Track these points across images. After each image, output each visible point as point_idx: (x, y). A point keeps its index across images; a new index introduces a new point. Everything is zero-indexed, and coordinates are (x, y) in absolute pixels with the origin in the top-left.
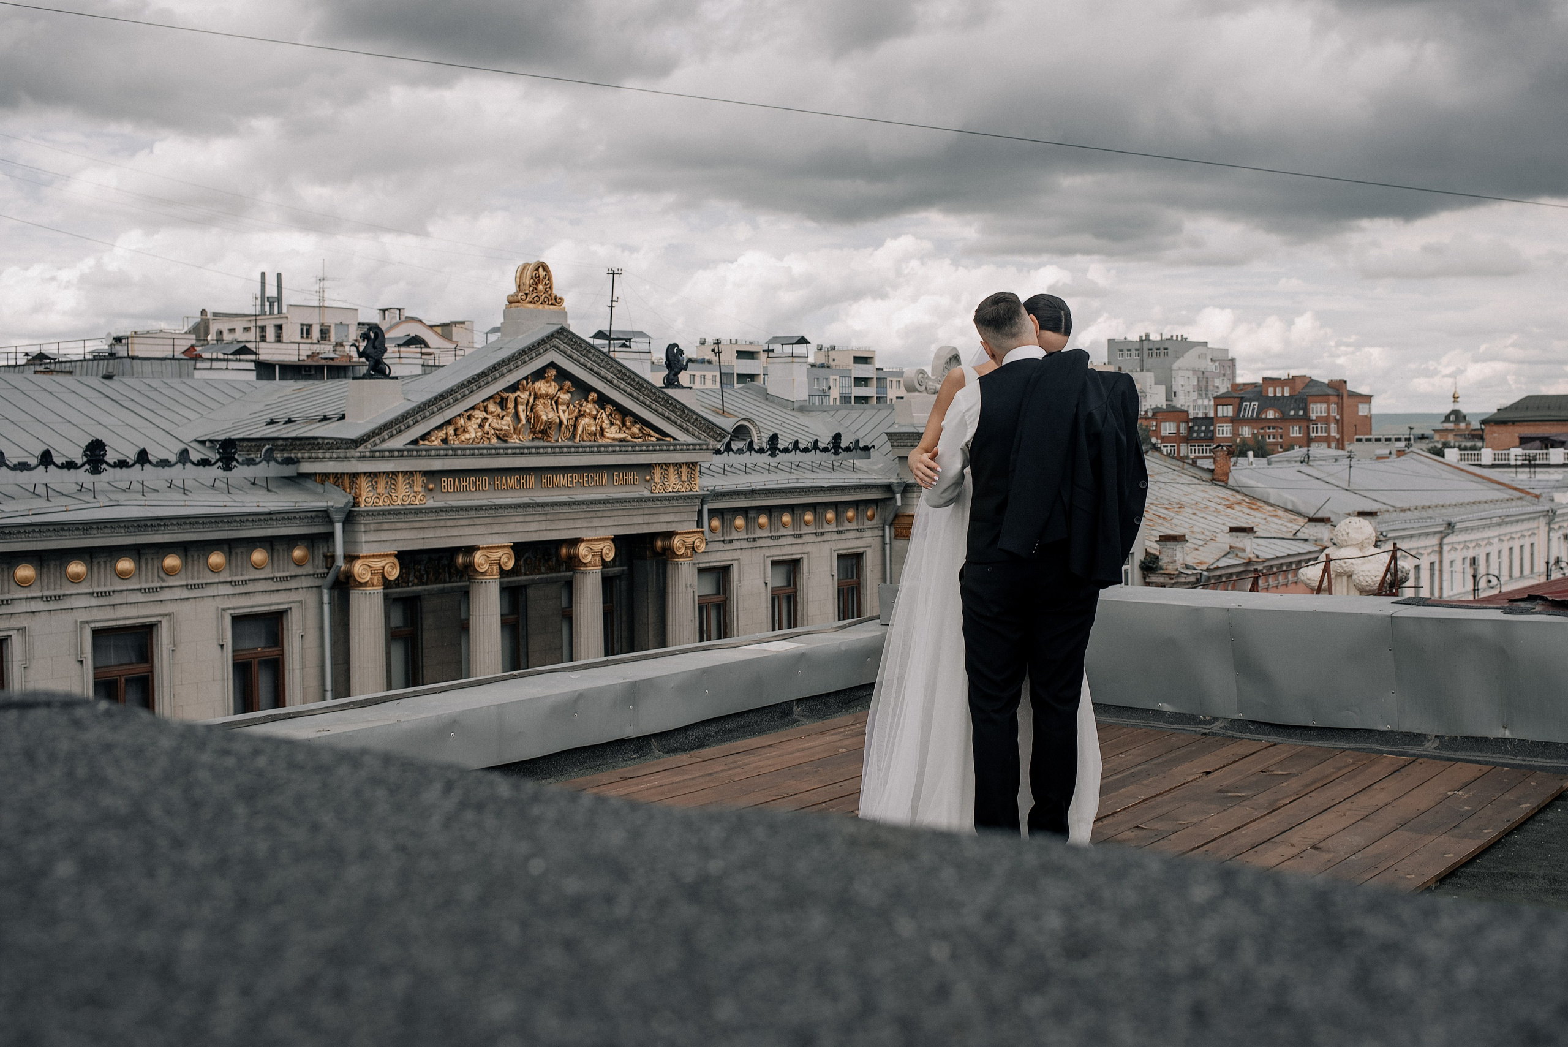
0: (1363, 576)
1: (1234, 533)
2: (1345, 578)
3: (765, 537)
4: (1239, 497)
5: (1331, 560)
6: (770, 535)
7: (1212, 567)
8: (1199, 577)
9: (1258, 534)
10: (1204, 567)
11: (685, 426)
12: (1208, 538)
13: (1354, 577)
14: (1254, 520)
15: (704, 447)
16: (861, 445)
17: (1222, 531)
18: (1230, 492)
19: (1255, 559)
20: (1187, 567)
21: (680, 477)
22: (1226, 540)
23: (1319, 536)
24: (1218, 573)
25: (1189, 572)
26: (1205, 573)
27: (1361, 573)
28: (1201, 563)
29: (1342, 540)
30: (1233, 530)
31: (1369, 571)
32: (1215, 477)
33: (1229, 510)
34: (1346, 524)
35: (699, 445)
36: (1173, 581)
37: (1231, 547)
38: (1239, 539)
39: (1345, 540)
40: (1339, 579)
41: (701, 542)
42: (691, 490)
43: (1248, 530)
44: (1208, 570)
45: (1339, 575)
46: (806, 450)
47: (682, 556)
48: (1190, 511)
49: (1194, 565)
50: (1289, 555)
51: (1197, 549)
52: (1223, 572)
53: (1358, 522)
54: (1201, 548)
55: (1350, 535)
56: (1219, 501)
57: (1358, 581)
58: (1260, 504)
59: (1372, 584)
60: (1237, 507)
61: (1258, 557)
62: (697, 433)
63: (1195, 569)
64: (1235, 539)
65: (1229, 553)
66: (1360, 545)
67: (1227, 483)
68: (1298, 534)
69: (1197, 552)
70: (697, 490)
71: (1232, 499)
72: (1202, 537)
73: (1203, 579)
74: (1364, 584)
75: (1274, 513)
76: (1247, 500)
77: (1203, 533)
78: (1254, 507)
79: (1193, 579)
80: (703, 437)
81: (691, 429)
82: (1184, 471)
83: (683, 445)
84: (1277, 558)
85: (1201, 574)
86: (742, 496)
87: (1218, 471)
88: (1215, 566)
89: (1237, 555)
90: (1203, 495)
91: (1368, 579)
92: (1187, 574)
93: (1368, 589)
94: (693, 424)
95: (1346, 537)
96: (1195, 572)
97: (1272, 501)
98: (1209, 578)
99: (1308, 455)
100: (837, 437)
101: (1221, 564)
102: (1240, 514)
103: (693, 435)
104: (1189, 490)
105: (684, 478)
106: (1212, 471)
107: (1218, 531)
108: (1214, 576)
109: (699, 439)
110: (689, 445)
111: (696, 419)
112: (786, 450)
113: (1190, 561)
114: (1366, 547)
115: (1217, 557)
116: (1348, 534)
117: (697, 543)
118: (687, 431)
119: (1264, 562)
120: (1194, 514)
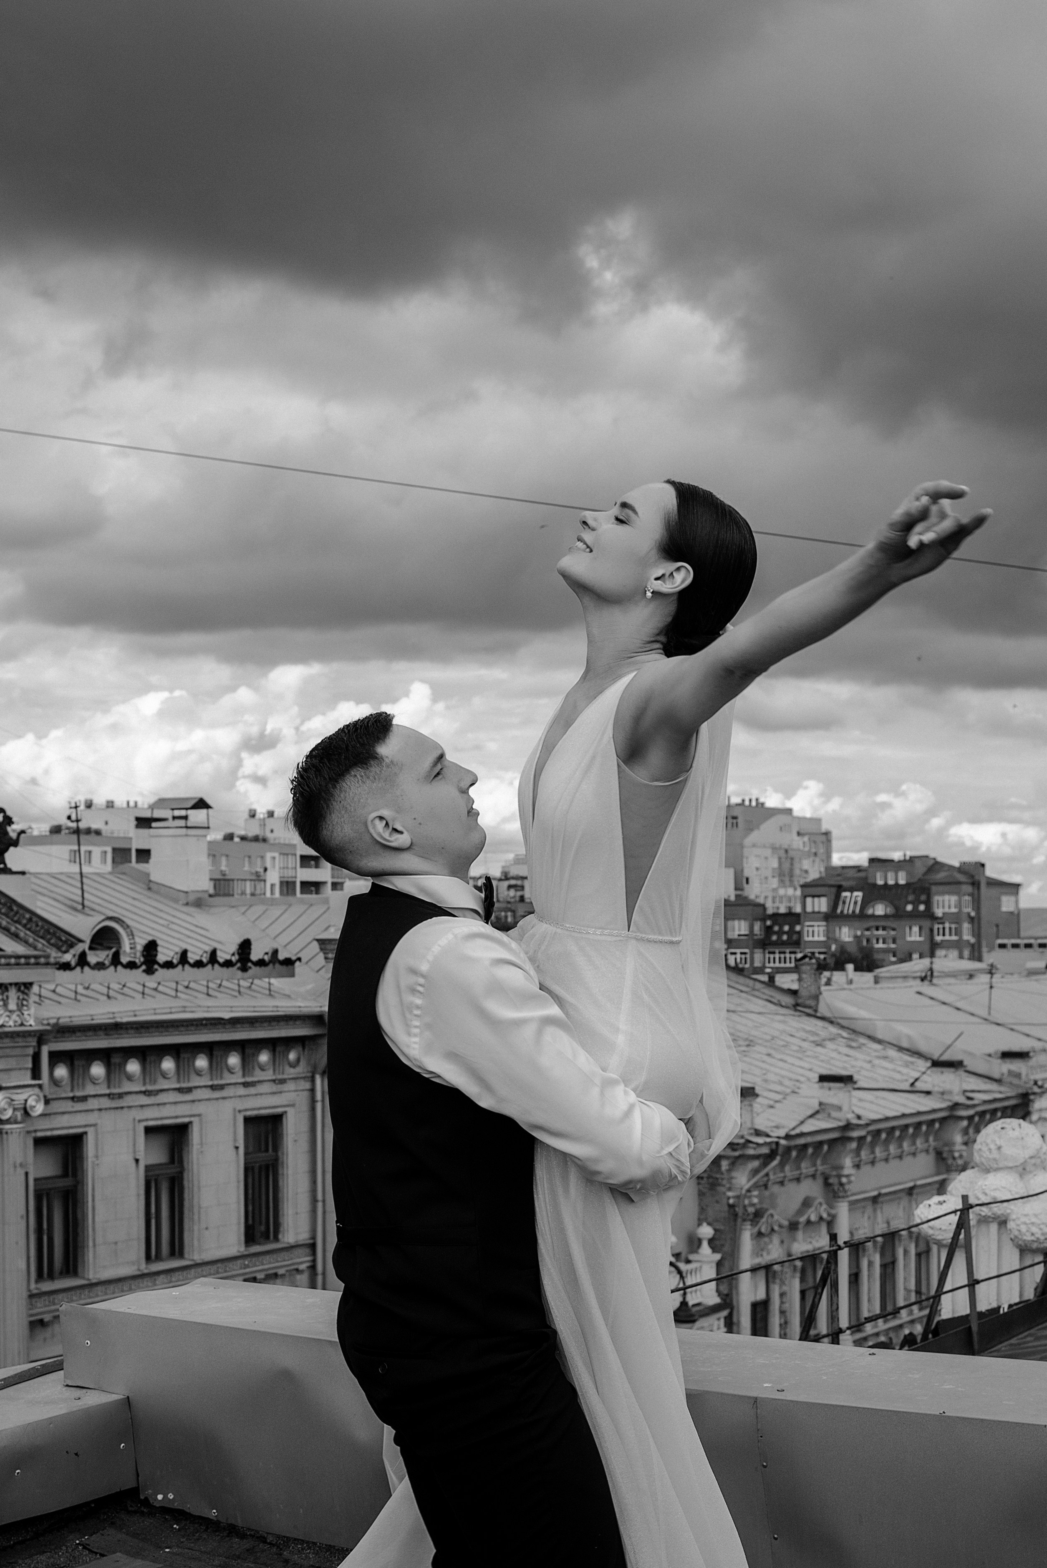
0: (1025, 1223)
1: (826, 1084)
2: (994, 1227)
3: (137, 1093)
4: (833, 1030)
5: (972, 1207)
6: (143, 1089)
7: (793, 1133)
8: (774, 1146)
9: (861, 1084)
10: (782, 1133)
11: (13, 929)
12: (788, 1091)
13: (1011, 1225)
14: (854, 1063)
15: (42, 960)
16: (281, 956)
17: (809, 1080)
18: (820, 1023)
19: (855, 1121)
20: (758, 1133)
21: (5, 1005)
22: (815, 1094)
23: (947, 1087)
24: (802, 1141)
25: (760, 1140)
26: (783, 1142)
27: (1023, 1219)
28: (777, 1127)
29: (988, 1159)
30: (823, 1079)
31: (1036, 1215)
32: (800, 1001)
33: (819, 1049)
34: (996, 1132)
35: (36, 957)
36: (737, 1154)
37: (821, 1104)
38: (832, 1093)
39: (995, 1160)
40: (983, 1228)
41: (37, 1101)
42: (22, 1025)
43: (846, 1080)
44: (788, 1137)
45: (984, 1220)
46: (199, 964)
47: (8, 1121)
48: (764, 1050)
49: (768, 1131)
50: (904, 1116)
51: (772, 1107)
52: (809, 1139)
53: (1017, 1127)
54: (778, 1105)
55: (1002, 1149)
56: (804, 1035)
57: (1016, 1233)
58: (862, 1040)
59: (1042, 1238)
60: (830, 1045)
61: (859, 1117)
62: (31, 940)
63: (768, 1136)
64: (828, 1092)
65: (817, 1112)
66: (1020, 1169)
67: (816, 1011)
68: (917, 1084)
69: (772, 1110)
70: (32, 1023)
71: (823, 1034)
72: (778, 1088)
73: (780, 1151)
74: (1029, 1238)
75: (883, 1053)
76: (845, 1034)
77: (781, 1084)
78: (854, 1044)
79: (765, 1150)
80: (40, 946)
81: (22, 935)
82: (756, 993)
83: (10, 957)
84: (887, 1119)
85: (777, 1143)
86: (101, 1033)
87: (804, 993)
88: (797, 1131)
89: (829, 1115)
90: (781, 1027)
91: (1034, 1229)
92: (757, 1144)
93: (1035, 1246)
94: (25, 926)
95: (995, 1154)
96: (768, 1140)
97: (880, 1036)
98: (789, 1149)
99: (931, 970)
100: (245, 946)
101: (806, 1128)
102: (834, 1055)
103: (26, 942)
104: (762, 1019)
105: (12, 1006)
106: (794, 993)
107: (802, 1079)
108: (796, 1146)
109: (35, 948)
110: (18, 957)
111: (30, 920)
112: (169, 965)
113: (761, 1123)
114: (1030, 1172)
115: (801, 1118)
116: (999, 1148)
117: (31, 1102)
118: (15, 936)
119: (867, 1125)
120: (769, 1055)
